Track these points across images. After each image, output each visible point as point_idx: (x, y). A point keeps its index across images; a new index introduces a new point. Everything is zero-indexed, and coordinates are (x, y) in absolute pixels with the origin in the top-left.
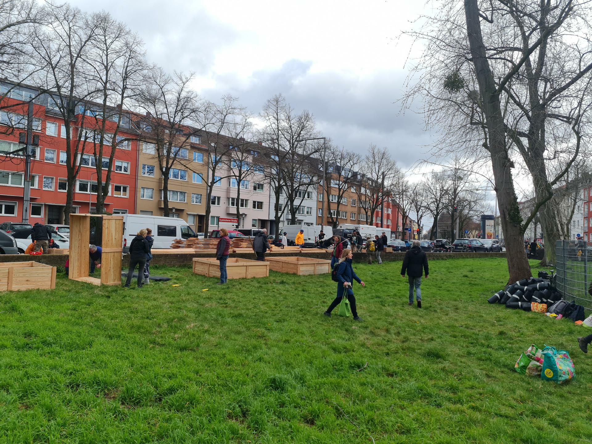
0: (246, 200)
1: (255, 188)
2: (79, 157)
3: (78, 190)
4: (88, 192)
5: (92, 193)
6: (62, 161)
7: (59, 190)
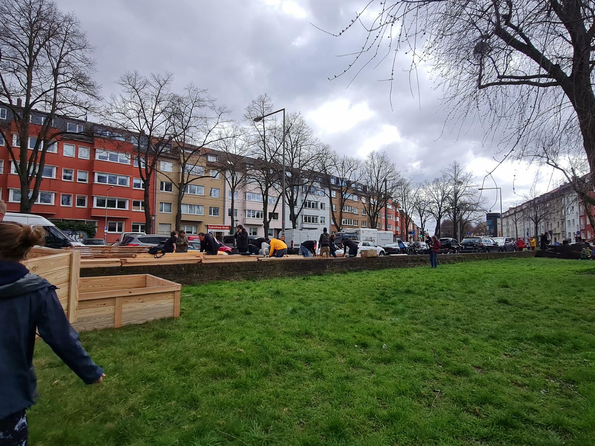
0: (262, 212)
2: (96, 175)
3: (95, 206)
4: (105, 208)
5: (108, 208)
6: (79, 180)
7: (77, 206)
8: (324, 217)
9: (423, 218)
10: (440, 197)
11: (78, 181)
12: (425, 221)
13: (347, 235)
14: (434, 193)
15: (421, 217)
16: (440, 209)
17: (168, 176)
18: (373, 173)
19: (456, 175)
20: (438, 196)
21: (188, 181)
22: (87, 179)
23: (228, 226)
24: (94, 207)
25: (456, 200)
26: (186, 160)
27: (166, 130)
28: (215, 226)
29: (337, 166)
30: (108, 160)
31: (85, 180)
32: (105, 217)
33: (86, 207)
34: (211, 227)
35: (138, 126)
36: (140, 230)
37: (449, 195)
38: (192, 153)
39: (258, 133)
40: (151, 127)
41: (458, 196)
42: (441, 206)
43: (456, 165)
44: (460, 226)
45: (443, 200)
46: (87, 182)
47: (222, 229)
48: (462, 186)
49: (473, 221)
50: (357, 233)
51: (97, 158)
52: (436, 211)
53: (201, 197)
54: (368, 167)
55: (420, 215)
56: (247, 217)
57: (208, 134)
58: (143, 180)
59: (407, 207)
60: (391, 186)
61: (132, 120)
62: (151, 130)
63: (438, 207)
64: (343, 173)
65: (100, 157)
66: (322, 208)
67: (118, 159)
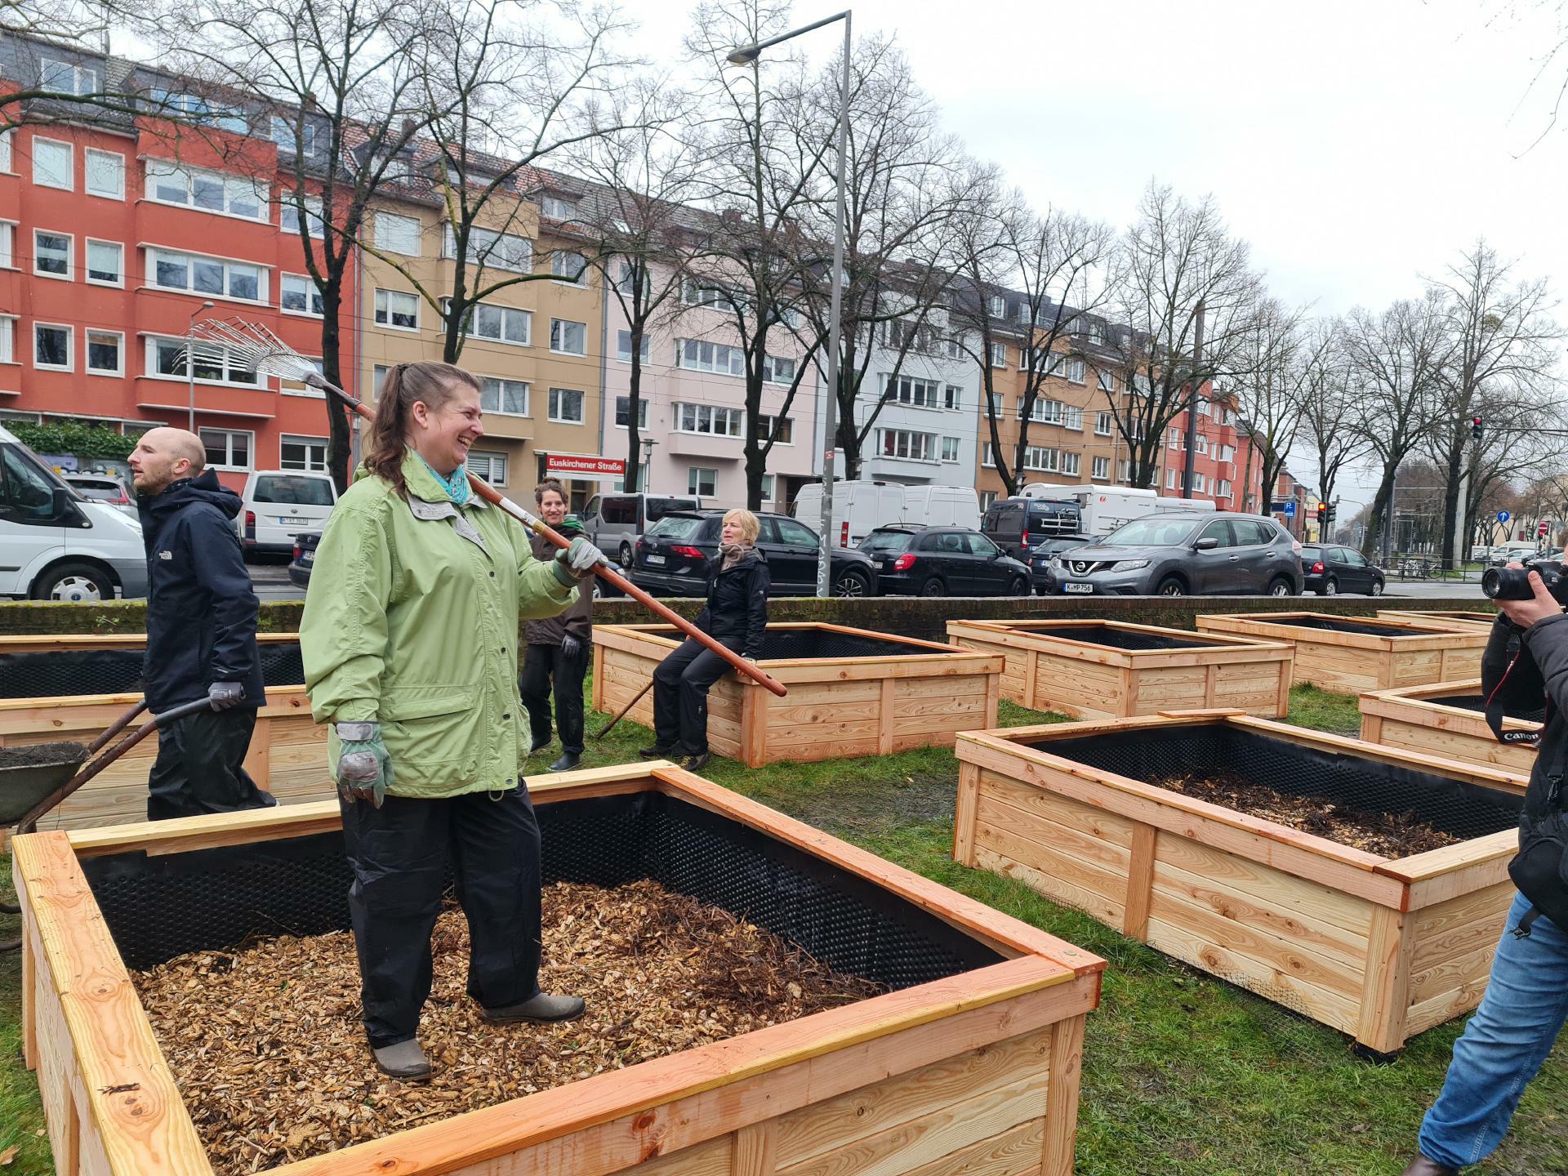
0: (734, 412)
2: (151, 261)
3: (152, 370)
4: (187, 378)
5: (197, 380)
6: (94, 274)
7: (90, 371)
8: (957, 440)
9: (1331, 455)
10: (1407, 379)
11: (89, 280)
12: (1336, 464)
13: (1045, 508)
14: (1384, 359)
15: (1323, 449)
16: (1403, 421)
17: (406, 268)
18: (1157, 281)
19: (1481, 293)
20: (1397, 373)
21: (480, 291)
22: (121, 272)
23: (619, 463)
24: (148, 375)
25: (1468, 391)
26: (470, 210)
27: (397, 94)
28: (572, 459)
29: (1021, 247)
30: (191, 204)
31: (112, 277)
32: (187, 413)
33: (120, 372)
34: (559, 464)
35: (295, 76)
36: (308, 462)
37: (1445, 371)
38: (494, 185)
39: (733, 112)
40: (342, 81)
41: (1476, 375)
42: (1408, 411)
43: (1485, 252)
44: (1470, 487)
45: (1418, 387)
46: (120, 283)
47: (596, 470)
48: (1499, 334)
49: (1523, 471)
50: (1080, 501)
51: (151, 195)
52: (1384, 428)
53: (521, 352)
54: (1142, 255)
55: (1320, 441)
56: (680, 429)
57: (553, 110)
58: (318, 281)
59: (1274, 411)
60: (1221, 328)
61: (273, 50)
62: (341, 93)
63: (1395, 415)
64: (1043, 276)
65: (163, 192)
66: (949, 405)
67: (226, 203)
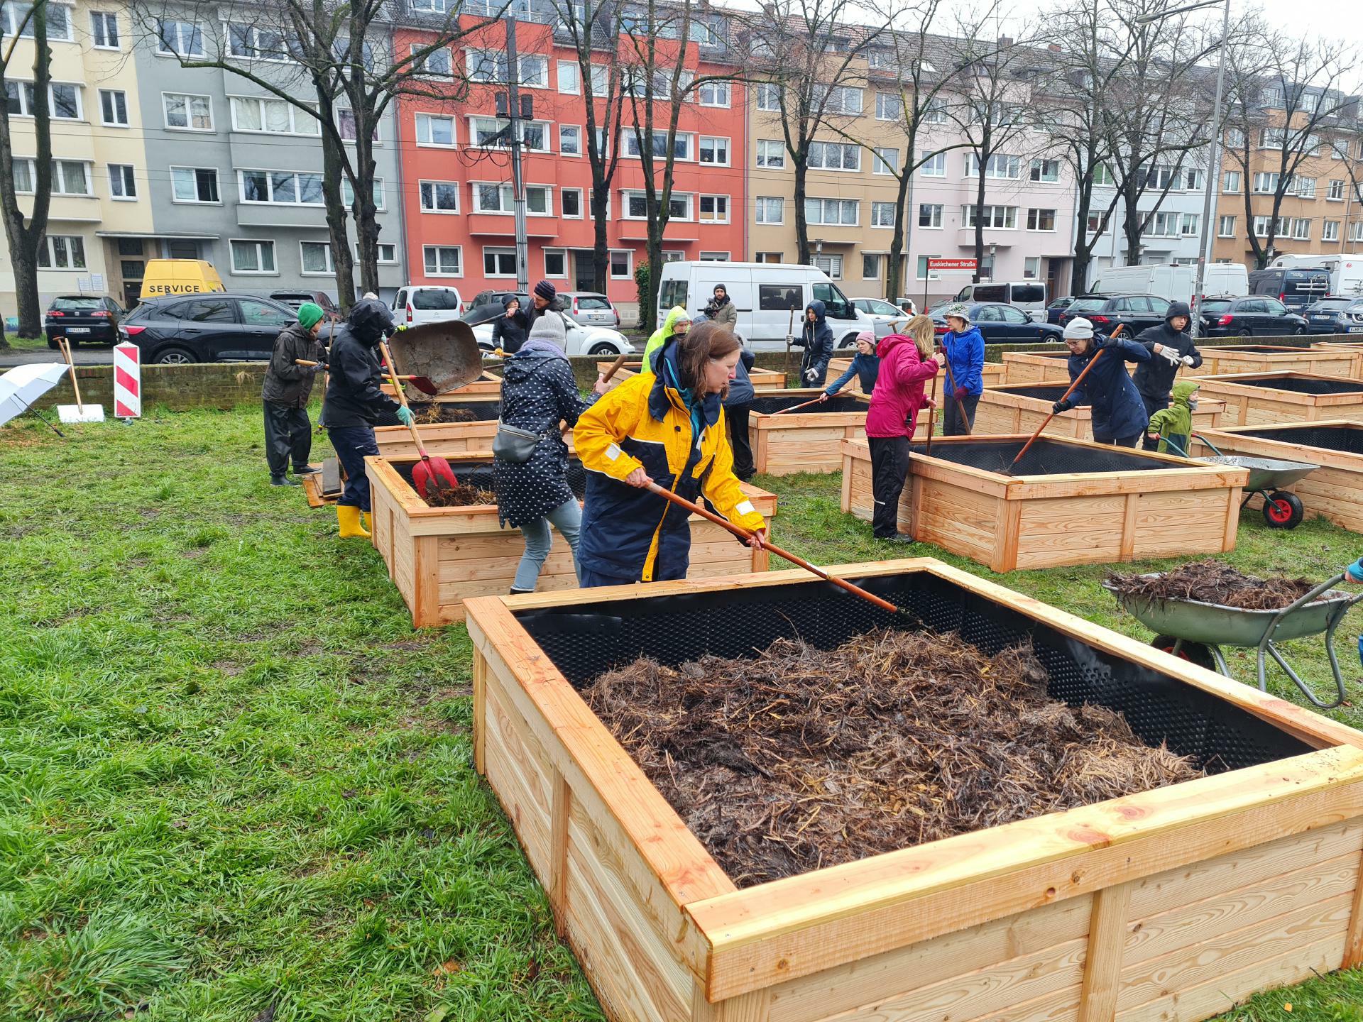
0: (1009, 208)
1: (1035, 175)
2: (625, 138)
3: (627, 214)
24: (625, 218)
47: (959, 267)
50: (1329, 268)
